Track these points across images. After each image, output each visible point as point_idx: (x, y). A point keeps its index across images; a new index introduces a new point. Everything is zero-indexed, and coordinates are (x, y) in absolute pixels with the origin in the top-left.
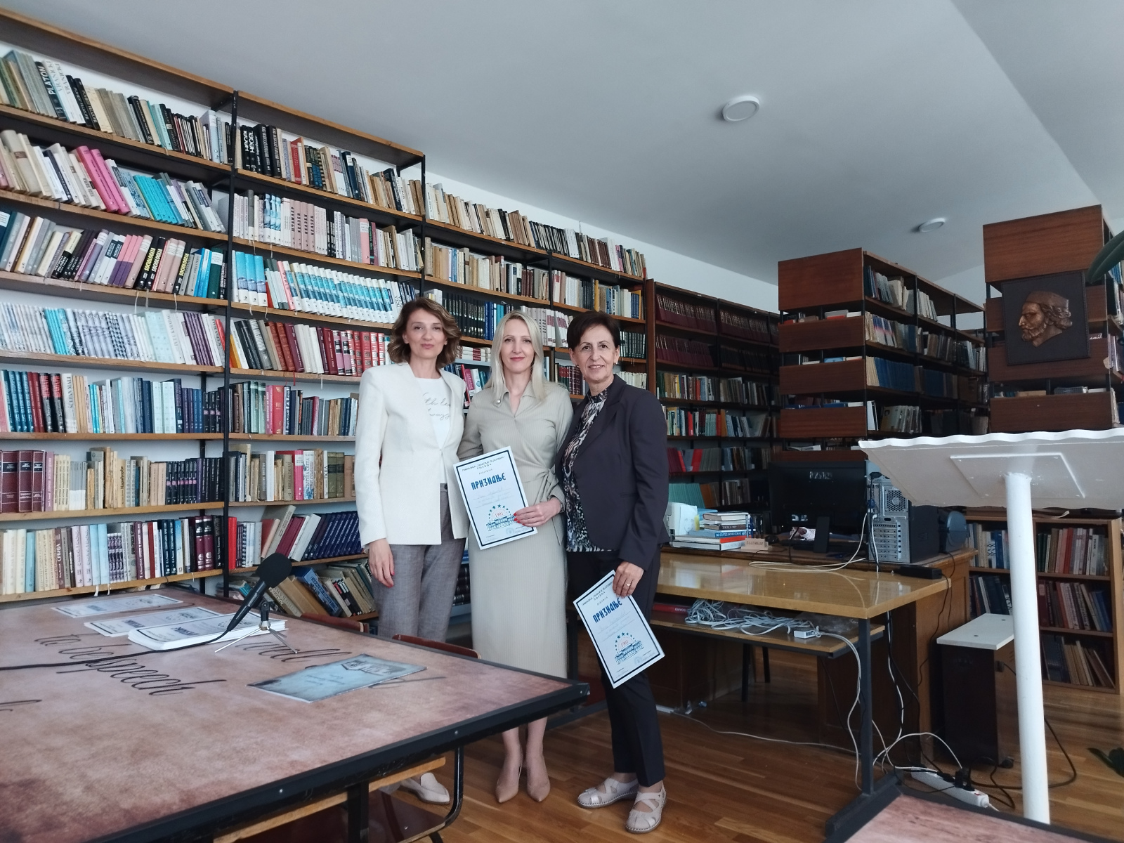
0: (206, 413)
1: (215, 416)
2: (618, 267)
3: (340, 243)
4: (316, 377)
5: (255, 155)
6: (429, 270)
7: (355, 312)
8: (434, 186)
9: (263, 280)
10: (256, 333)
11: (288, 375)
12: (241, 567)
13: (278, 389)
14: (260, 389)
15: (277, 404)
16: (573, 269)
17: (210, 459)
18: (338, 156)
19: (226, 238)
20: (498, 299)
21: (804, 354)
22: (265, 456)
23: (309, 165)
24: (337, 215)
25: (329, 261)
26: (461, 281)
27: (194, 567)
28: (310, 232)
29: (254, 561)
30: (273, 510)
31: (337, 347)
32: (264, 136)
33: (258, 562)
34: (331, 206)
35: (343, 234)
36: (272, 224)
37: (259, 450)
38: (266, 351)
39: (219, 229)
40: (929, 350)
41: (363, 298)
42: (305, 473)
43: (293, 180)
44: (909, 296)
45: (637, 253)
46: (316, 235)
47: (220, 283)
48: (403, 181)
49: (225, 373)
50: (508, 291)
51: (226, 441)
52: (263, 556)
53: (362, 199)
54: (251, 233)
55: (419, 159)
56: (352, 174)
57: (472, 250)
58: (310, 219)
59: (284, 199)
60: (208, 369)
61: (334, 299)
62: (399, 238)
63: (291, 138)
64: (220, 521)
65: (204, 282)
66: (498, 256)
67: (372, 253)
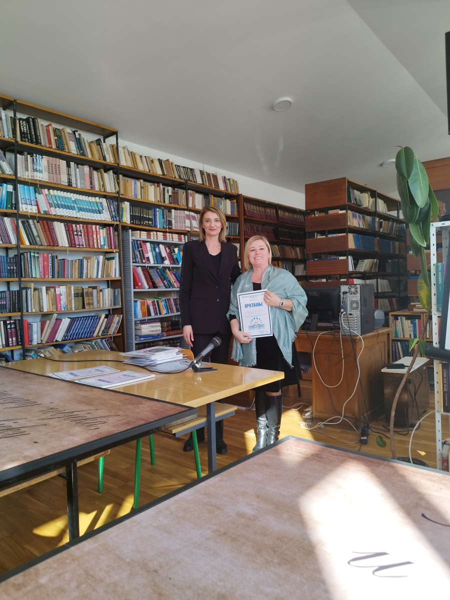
0: (9, 268)
1: (13, 269)
2: (223, 188)
3: (74, 179)
4: (65, 249)
5: (27, 133)
6: (122, 192)
7: (84, 215)
8: (123, 147)
9: (35, 199)
10: (32, 226)
11: (51, 248)
12: (31, 344)
13: (45, 255)
14: (36, 255)
15: (45, 263)
16: (198, 190)
17: (12, 291)
18: (71, 132)
19: (14, 177)
20: (159, 206)
21: (318, 232)
22: (41, 289)
23: (56, 138)
24: (72, 164)
25: (69, 189)
26: (139, 197)
27: (7, 345)
28: (58, 173)
29: (37, 341)
30: (45, 316)
31: (75, 233)
32: (32, 124)
33: (40, 342)
34: (69, 159)
35: (76, 174)
36: (38, 169)
37: (38, 286)
38: (38, 236)
39: (10, 173)
40: (383, 229)
41: (87, 207)
42: (61, 297)
43: (48, 146)
44: (373, 201)
45: (233, 180)
46: (62, 175)
47: (13, 200)
48: (106, 145)
49: (17, 247)
50: (164, 202)
51: (20, 282)
52: (42, 339)
53: (85, 156)
54: (27, 175)
55: (115, 133)
56: (79, 142)
57: (145, 180)
58: (57, 166)
59: (44, 156)
60: (8, 245)
61: (72, 208)
62: (105, 175)
63: (45, 123)
64: (19, 322)
65: (4, 201)
66: (158, 183)
67: (91, 183)
